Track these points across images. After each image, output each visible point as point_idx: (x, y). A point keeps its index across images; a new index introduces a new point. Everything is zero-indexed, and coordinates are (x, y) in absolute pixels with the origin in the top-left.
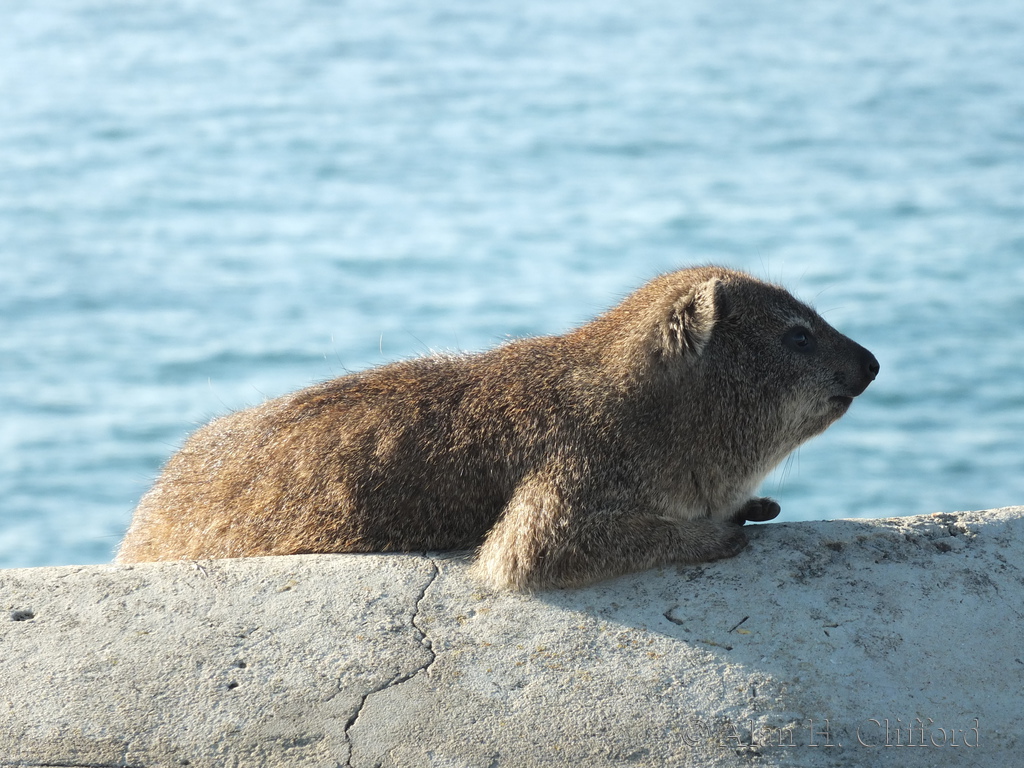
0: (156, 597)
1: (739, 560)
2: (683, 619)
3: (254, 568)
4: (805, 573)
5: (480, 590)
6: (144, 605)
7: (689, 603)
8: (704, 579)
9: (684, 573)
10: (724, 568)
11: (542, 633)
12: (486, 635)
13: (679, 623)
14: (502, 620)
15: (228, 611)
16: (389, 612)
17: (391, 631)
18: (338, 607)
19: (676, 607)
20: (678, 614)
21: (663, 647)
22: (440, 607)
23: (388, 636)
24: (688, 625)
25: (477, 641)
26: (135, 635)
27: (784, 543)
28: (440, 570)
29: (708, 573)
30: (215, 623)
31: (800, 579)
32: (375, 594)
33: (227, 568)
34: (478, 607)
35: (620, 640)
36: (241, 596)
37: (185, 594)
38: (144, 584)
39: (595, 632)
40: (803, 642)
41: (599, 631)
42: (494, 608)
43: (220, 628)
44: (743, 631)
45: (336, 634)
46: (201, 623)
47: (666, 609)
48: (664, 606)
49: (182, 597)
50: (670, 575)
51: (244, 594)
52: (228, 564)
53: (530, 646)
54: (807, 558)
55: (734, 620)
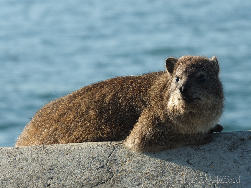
0: (25, 157)
1: (211, 144)
2: (193, 163)
3: (57, 148)
4: (232, 148)
5: (128, 154)
6: (21, 160)
7: (195, 158)
8: (199, 150)
9: (193, 148)
10: (206, 147)
11: (148, 168)
12: (130, 168)
13: (191, 164)
14: (135, 163)
15: (48, 161)
16: (99, 161)
17: (100, 167)
18: (83, 160)
19: (191, 159)
20: (191, 161)
21: (186, 172)
22: (116, 160)
23: (99, 169)
24: (194, 165)
25: (127, 170)
26: (18, 169)
27: (226, 139)
28: (116, 148)
29: (201, 148)
30: (44, 165)
31: (230, 150)
32: (95, 155)
33: (48, 148)
34: (127, 159)
35: (172, 170)
36: (52, 157)
37: (35, 156)
38: (22, 153)
39: (164, 167)
40: (230, 170)
41: (166, 167)
42: (133, 160)
43: (45, 167)
44: (212, 167)
45: (82, 168)
46: (39, 165)
47: (187, 160)
48: (186, 159)
49: (34, 157)
50: (189, 149)
51: (53, 156)
52: (48, 146)
53: (143, 172)
54: (233, 143)
55: (209, 163)
